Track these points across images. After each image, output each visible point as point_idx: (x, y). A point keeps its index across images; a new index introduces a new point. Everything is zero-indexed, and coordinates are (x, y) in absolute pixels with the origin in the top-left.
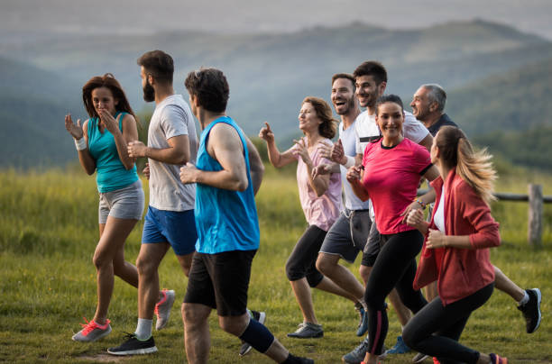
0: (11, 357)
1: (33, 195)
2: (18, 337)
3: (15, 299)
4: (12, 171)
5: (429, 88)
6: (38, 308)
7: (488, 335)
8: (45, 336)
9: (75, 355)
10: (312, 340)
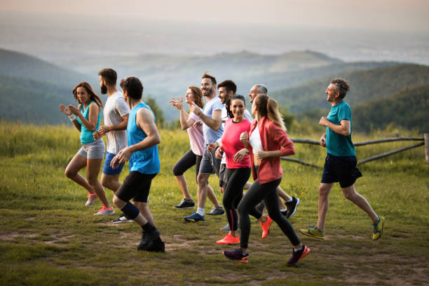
0: (62, 223)
1: (74, 139)
2: (66, 212)
3: (65, 193)
4: (64, 125)
5: (259, 86)
6: (76, 197)
7: (310, 214)
8: (80, 212)
9: (95, 222)
10: (219, 216)
